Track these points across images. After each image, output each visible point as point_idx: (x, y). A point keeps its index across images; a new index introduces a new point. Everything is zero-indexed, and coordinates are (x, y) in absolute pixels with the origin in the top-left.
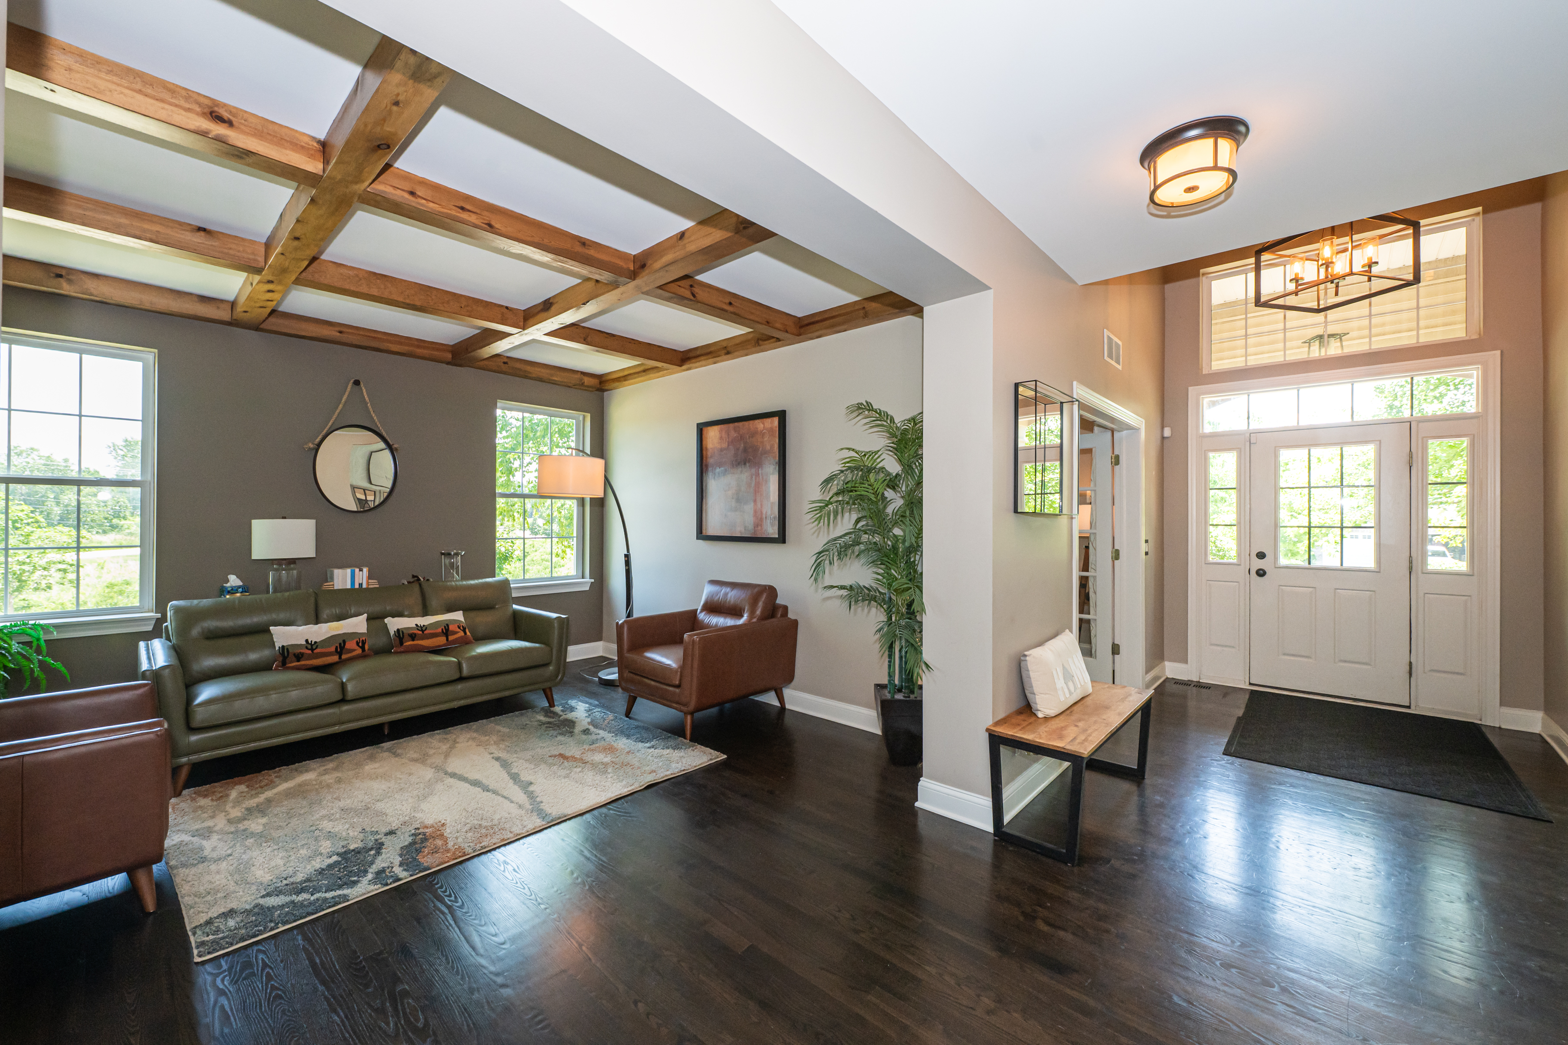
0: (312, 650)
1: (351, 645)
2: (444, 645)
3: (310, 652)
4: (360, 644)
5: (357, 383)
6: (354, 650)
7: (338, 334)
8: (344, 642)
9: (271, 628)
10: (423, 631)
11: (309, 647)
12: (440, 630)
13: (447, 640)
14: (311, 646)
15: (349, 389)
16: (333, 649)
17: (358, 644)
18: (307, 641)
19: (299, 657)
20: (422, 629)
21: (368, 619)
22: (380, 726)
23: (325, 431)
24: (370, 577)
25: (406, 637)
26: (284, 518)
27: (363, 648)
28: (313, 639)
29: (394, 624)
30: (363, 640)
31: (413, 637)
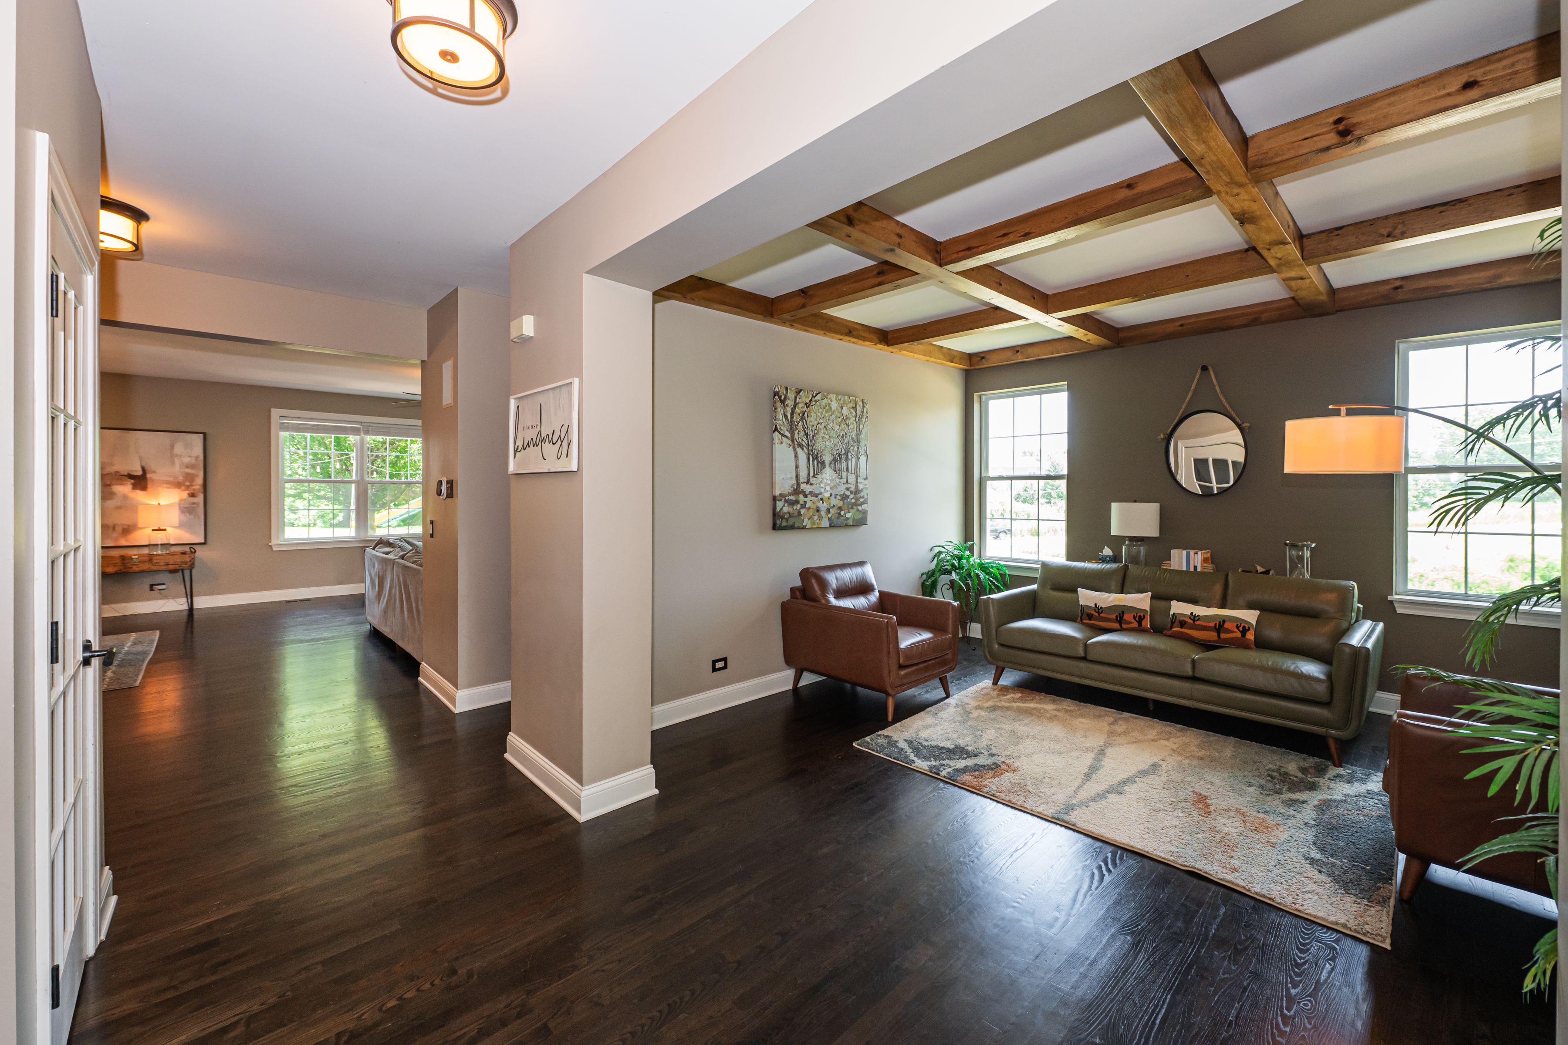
0: (1099, 614)
1: (1128, 617)
2: (1214, 641)
3: (1097, 614)
4: (1137, 619)
5: (1204, 368)
6: (1131, 623)
7: (1180, 328)
8: (1123, 613)
9: (1079, 589)
10: (1194, 620)
11: (1097, 610)
12: (1212, 625)
13: (1219, 636)
14: (1099, 610)
15: (1197, 376)
16: (1114, 617)
17: (1135, 618)
18: (1096, 605)
19: (1090, 617)
20: (1194, 618)
21: (1152, 597)
22: (1146, 700)
23: (1176, 421)
24: (1205, 560)
25: (1177, 623)
26: (1135, 501)
27: (1140, 623)
28: (1101, 605)
29: (1179, 608)
30: (1140, 616)
31: (1183, 624)
